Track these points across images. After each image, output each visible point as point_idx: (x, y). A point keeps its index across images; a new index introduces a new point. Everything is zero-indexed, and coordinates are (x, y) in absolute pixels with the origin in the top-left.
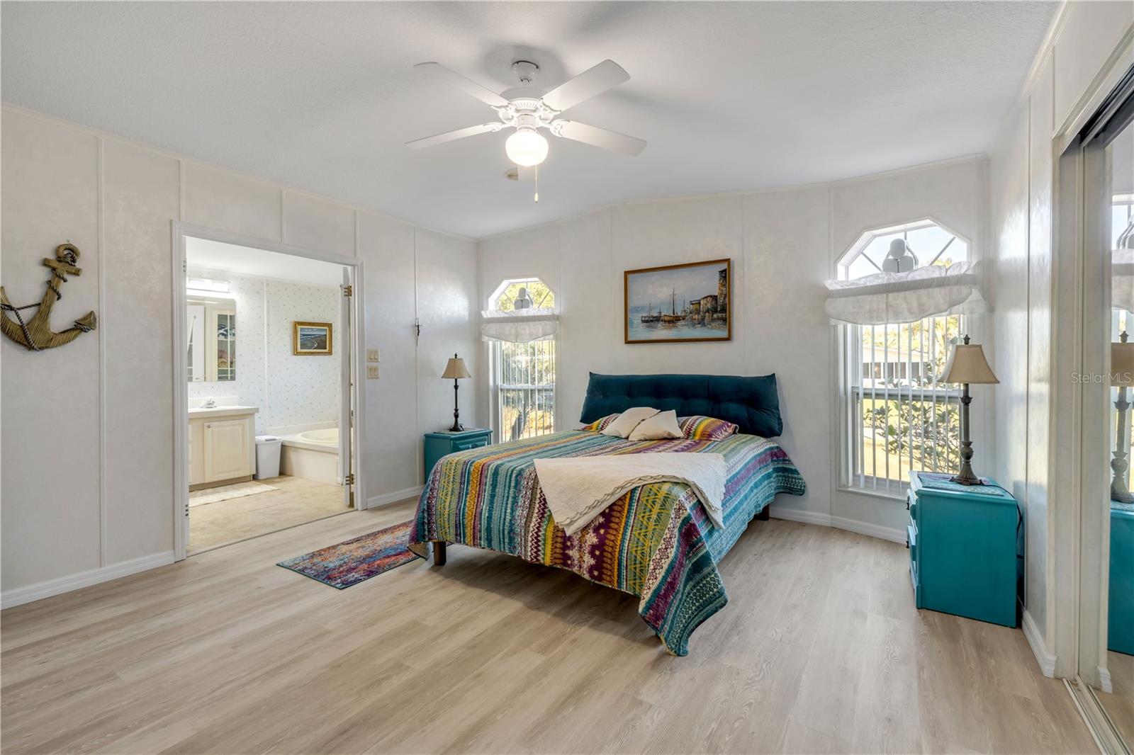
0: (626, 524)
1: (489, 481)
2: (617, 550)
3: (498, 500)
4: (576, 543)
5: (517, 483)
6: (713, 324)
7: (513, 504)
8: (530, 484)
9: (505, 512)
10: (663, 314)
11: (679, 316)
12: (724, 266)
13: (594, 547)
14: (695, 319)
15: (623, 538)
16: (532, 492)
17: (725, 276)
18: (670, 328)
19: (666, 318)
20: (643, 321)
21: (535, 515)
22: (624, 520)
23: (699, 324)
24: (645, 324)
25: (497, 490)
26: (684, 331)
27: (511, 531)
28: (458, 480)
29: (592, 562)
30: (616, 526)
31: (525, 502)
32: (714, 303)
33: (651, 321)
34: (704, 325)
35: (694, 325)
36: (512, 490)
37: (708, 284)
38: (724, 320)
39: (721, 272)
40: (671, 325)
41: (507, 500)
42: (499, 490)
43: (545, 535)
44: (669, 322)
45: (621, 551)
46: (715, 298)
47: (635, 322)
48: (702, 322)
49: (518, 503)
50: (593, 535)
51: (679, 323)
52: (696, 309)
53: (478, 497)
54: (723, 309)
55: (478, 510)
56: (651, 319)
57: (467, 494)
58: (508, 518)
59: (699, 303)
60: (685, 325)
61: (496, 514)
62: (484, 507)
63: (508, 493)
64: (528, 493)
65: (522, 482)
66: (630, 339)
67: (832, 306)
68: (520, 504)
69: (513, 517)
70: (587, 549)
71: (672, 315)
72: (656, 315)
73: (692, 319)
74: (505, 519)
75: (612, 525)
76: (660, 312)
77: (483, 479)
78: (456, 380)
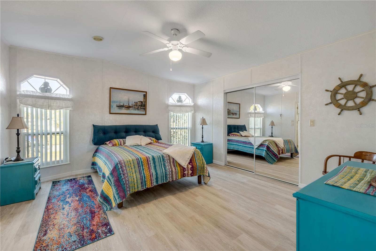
0: (195, 160)
1: (152, 162)
2: (196, 166)
3: (158, 168)
4: (187, 169)
5: (163, 159)
6: (141, 110)
7: (164, 166)
8: (168, 158)
9: (162, 170)
10: (125, 105)
11: (130, 106)
12: (145, 93)
13: (191, 168)
14: (136, 108)
15: (196, 163)
16: (169, 160)
17: (145, 96)
18: (127, 110)
19: (126, 106)
20: (117, 106)
21: (173, 167)
22: (194, 159)
23: (137, 109)
24: (118, 107)
25: (156, 164)
26: (132, 111)
27: (166, 174)
28: (137, 166)
29: (191, 172)
30: (193, 161)
31: (168, 164)
32: (141, 103)
33: (120, 107)
34: (138, 110)
35: (135, 109)
36: (162, 162)
37: (139, 98)
38: (144, 109)
39: (144, 95)
40: (128, 109)
41: (162, 166)
42: (157, 164)
43: (178, 171)
44: (127, 107)
45: (197, 166)
46: (142, 102)
47: (114, 106)
48: (138, 109)
49: (166, 165)
50: (190, 165)
51: (130, 108)
52: (136, 105)
53: (149, 169)
54: (144, 106)
55: (151, 173)
56: (120, 106)
57: (143, 170)
58: (164, 171)
59: (137, 103)
60: (133, 109)
61: (159, 172)
62: (153, 171)
63: (161, 163)
64: (168, 161)
65: (165, 159)
66: (111, 112)
67: (170, 108)
68: (167, 165)
69: (165, 170)
70: (189, 169)
71: (128, 105)
72: (122, 105)
73: (135, 108)
74: (163, 172)
75: (192, 161)
76: (124, 104)
77: (149, 163)
78: (18, 130)
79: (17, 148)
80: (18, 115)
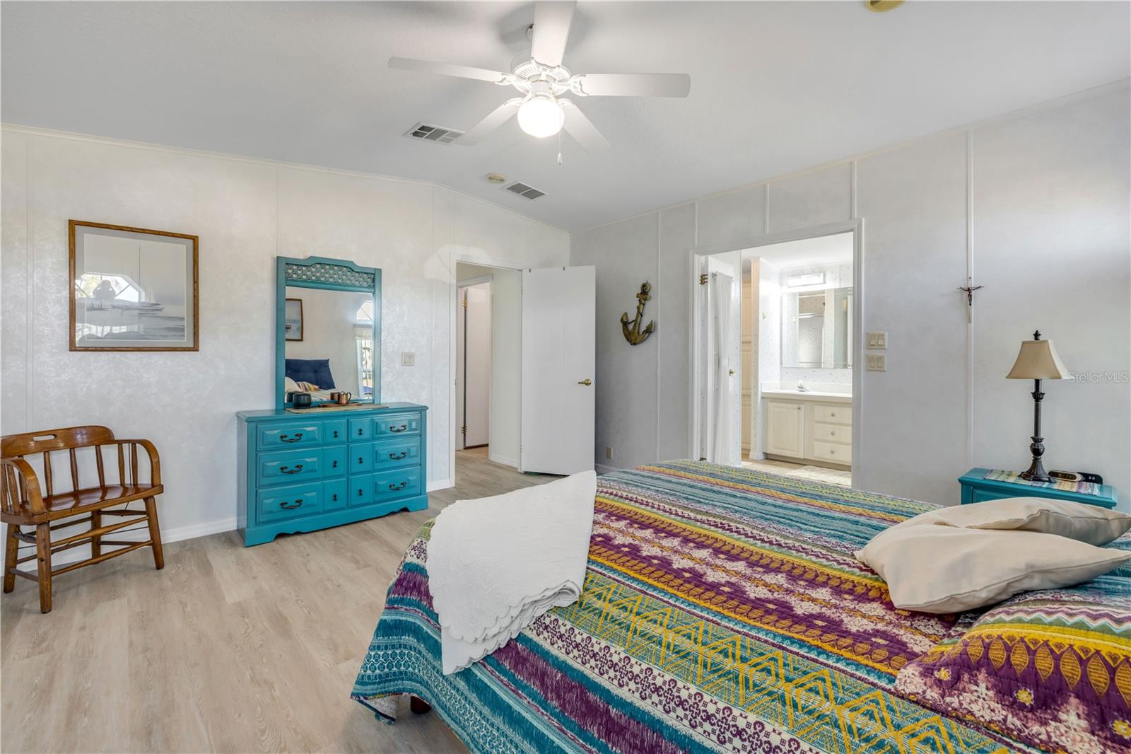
78: (1037, 382)
79: (1042, 440)
80: (1037, 335)
